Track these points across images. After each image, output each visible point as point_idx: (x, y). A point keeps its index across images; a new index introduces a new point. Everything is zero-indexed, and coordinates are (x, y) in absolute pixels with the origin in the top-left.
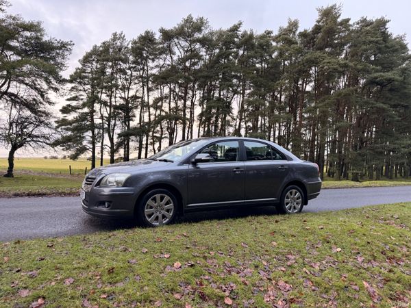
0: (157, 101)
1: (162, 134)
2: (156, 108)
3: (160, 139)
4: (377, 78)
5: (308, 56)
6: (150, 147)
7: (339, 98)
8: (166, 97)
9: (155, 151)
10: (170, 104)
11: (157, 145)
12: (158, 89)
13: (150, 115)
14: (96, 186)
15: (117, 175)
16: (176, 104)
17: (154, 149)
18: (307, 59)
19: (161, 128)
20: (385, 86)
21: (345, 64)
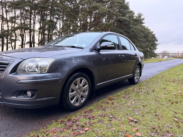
0: (12, 18)
1: (16, 38)
2: (12, 22)
3: (15, 41)
4: (120, 19)
5: (94, 5)
6: (9, 45)
7: (107, 26)
8: (18, 17)
9: (12, 47)
10: (21, 20)
11: (13, 44)
12: (12, 11)
13: (8, 26)
14: (11, 73)
15: (37, 59)
16: (24, 21)
17: (12, 46)
18: (93, 6)
19: (16, 35)
20: (122, 23)
21: (109, 11)
